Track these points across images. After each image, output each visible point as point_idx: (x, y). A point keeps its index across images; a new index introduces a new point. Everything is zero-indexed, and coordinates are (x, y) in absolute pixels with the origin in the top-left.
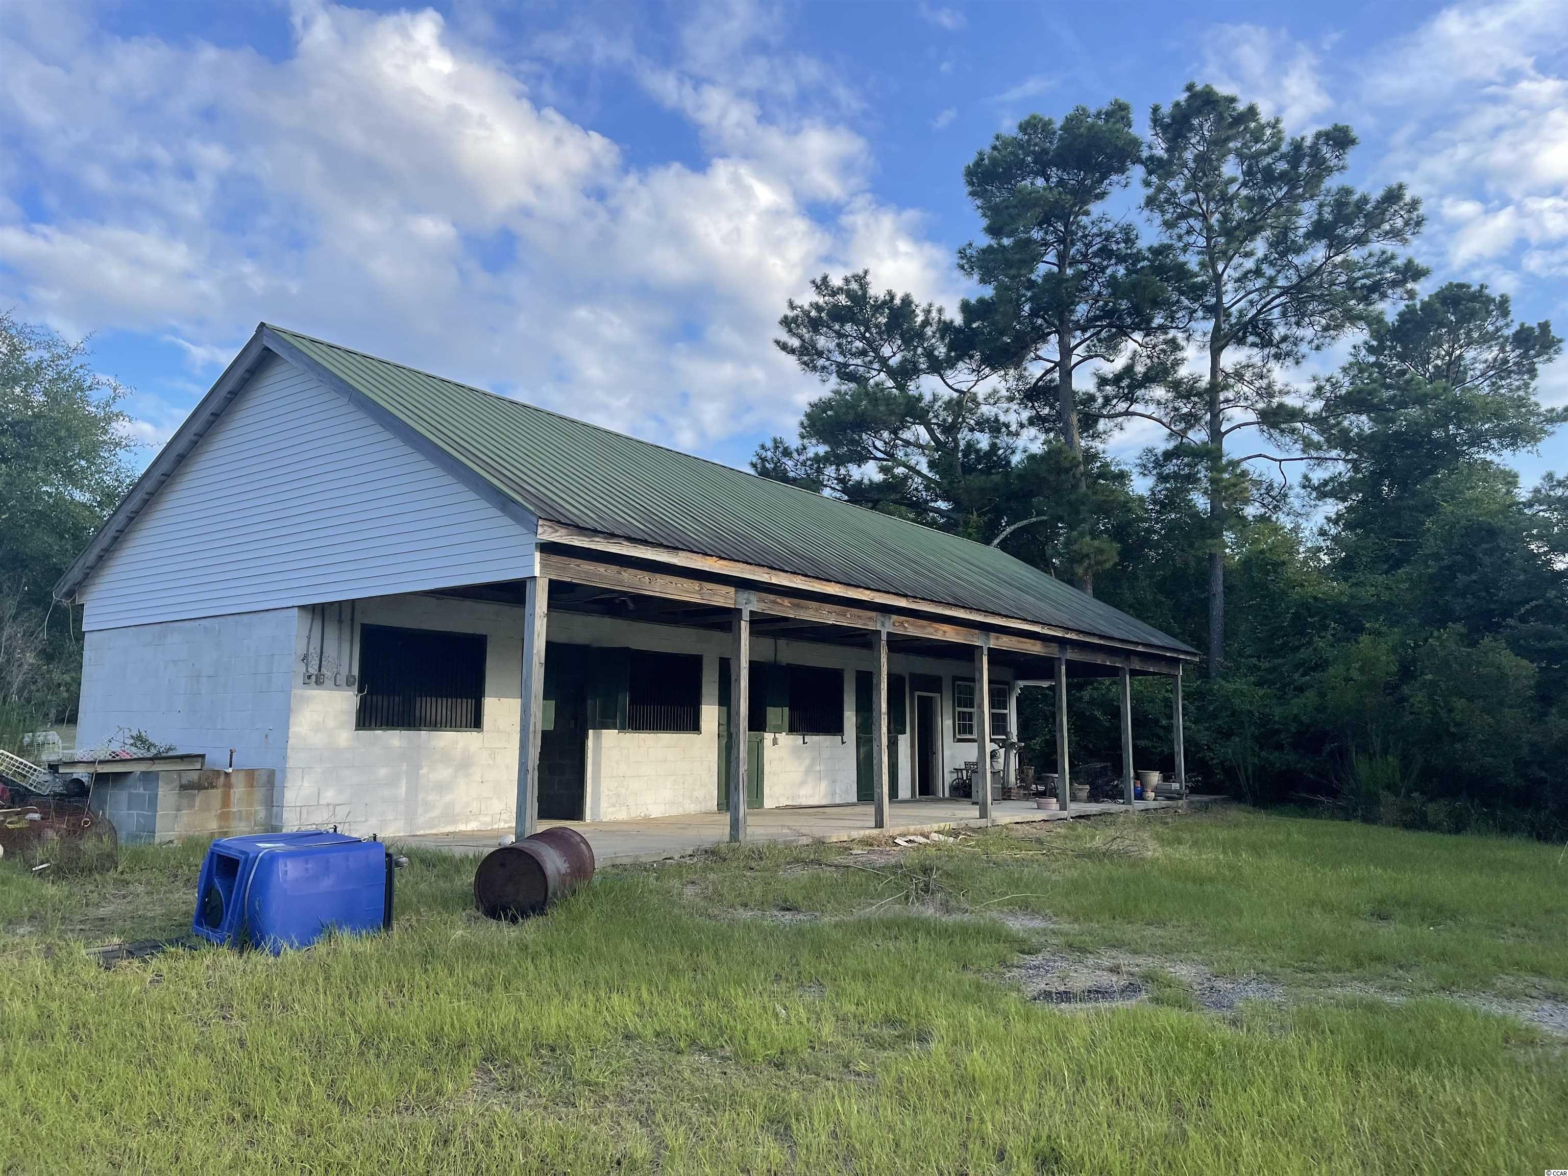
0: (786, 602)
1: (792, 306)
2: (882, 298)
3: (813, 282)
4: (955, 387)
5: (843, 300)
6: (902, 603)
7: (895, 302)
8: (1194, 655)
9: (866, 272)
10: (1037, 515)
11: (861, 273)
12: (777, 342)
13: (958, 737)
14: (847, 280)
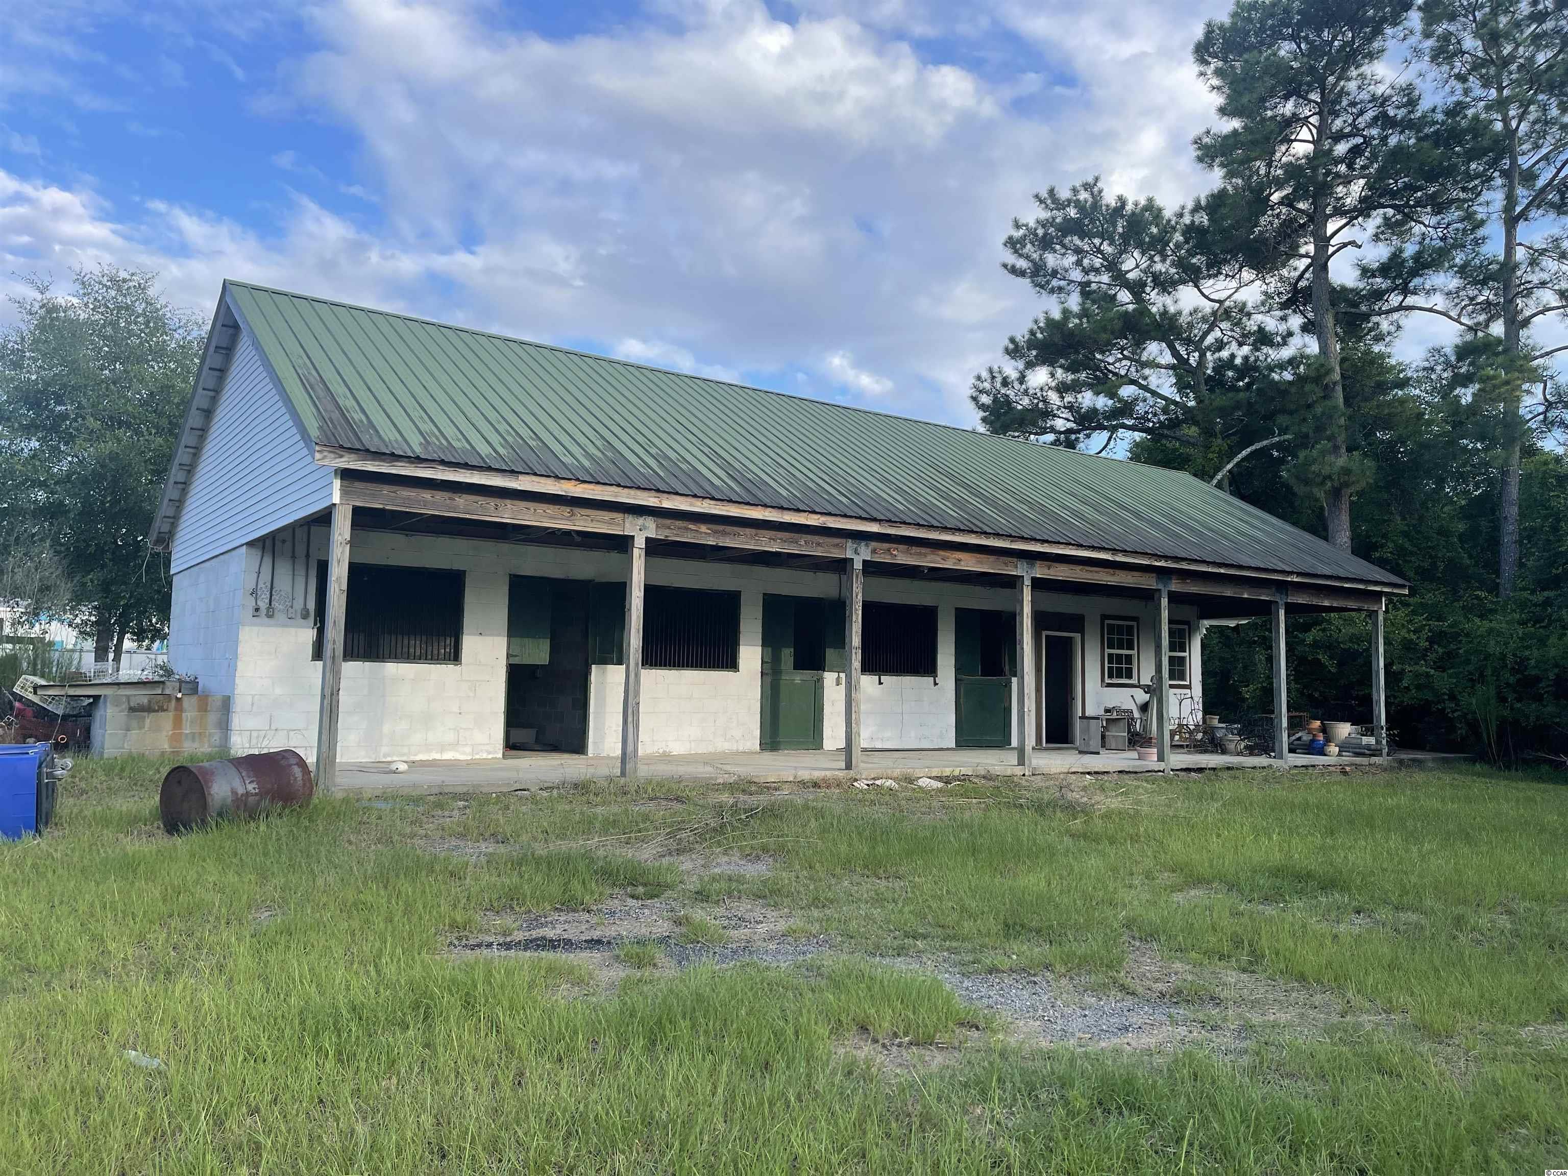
0: (703, 528)
1: (1017, 226)
2: (1113, 204)
3: (1037, 196)
4: (1212, 297)
5: (1072, 212)
6: (874, 528)
7: (1127, 208)
8: (1402, 586)
9: (1097, 179)
10: (1279, 435)
11: (1090, 180)
12: (1005, 266)
13: (1107, 681)
14: (1075, 191)
